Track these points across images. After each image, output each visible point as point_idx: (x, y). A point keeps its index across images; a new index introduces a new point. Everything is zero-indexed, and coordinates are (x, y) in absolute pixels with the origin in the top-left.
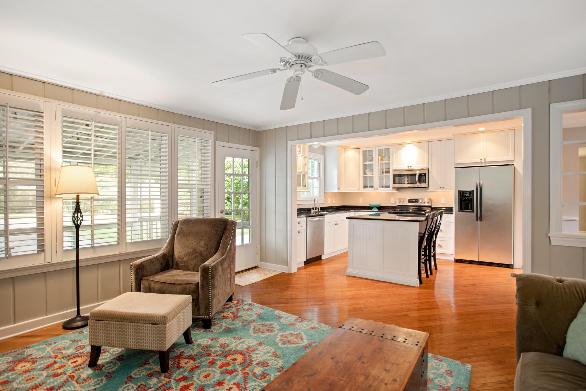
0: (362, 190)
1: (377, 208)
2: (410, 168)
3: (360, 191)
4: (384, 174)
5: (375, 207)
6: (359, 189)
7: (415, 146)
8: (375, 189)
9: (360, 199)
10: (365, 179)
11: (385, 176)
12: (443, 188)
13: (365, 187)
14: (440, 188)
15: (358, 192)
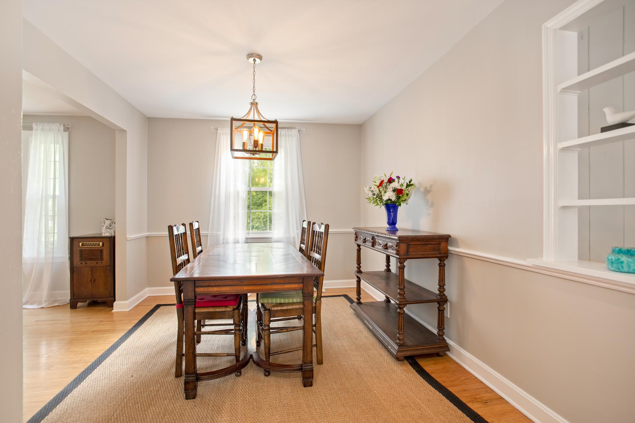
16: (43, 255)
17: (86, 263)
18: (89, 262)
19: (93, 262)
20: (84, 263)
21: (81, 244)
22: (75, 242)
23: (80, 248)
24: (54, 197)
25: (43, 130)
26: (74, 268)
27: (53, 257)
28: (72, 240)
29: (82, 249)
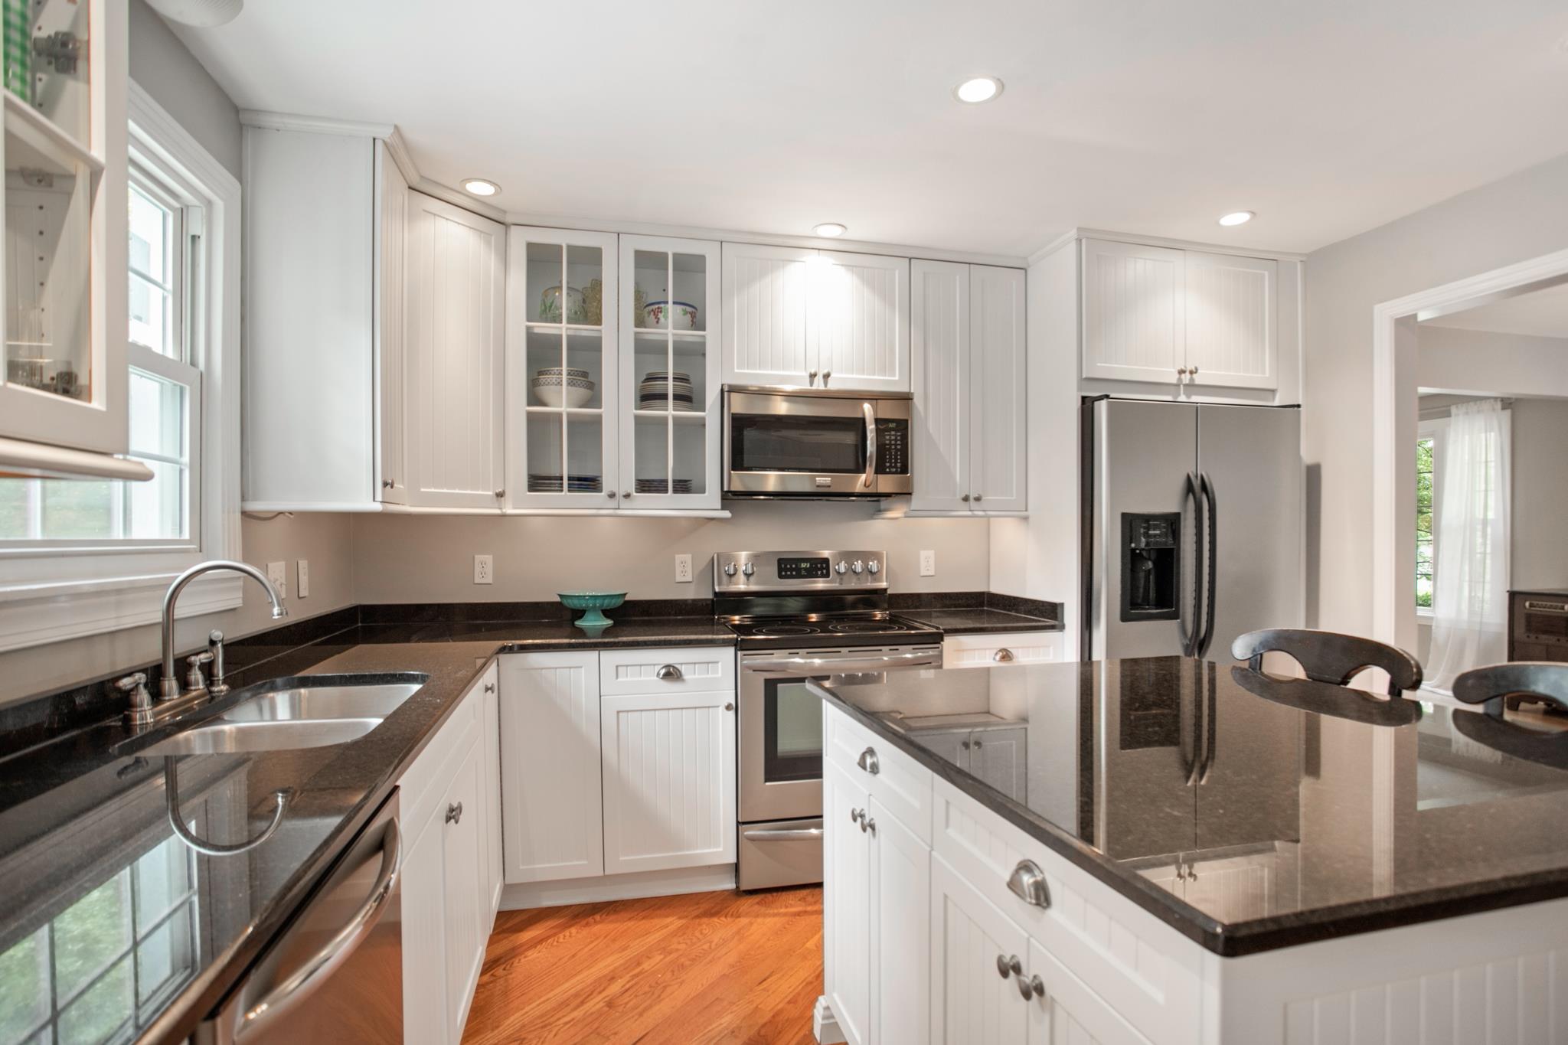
0: (521, 504)
1: (607, 613)
2: (819, 385)
3: (509, 510)
4: (671, 411)
5: (594, 609)
6: (500, 495)
7: (848, 266)
8: (612, 496)
9: (478, 558)
10: (539, 427)
11: (675, 419)
12: (978, 499)
13: (538, 482)
14: (966, 499)
15: (497, 511)
16: (1465, 616)
17: (1537, 638)
18: (1543, 637)
19: (1551, 637)
20: (1533, 636)
21: (1527, 604)
22: (1517, 599)
23: (1526, 611)
24: (1485, 522)
25: (1467, 413)
26: (1515, 644)
27: (1481, 623)
28: (1513, 596)
29: (1530, 612)
